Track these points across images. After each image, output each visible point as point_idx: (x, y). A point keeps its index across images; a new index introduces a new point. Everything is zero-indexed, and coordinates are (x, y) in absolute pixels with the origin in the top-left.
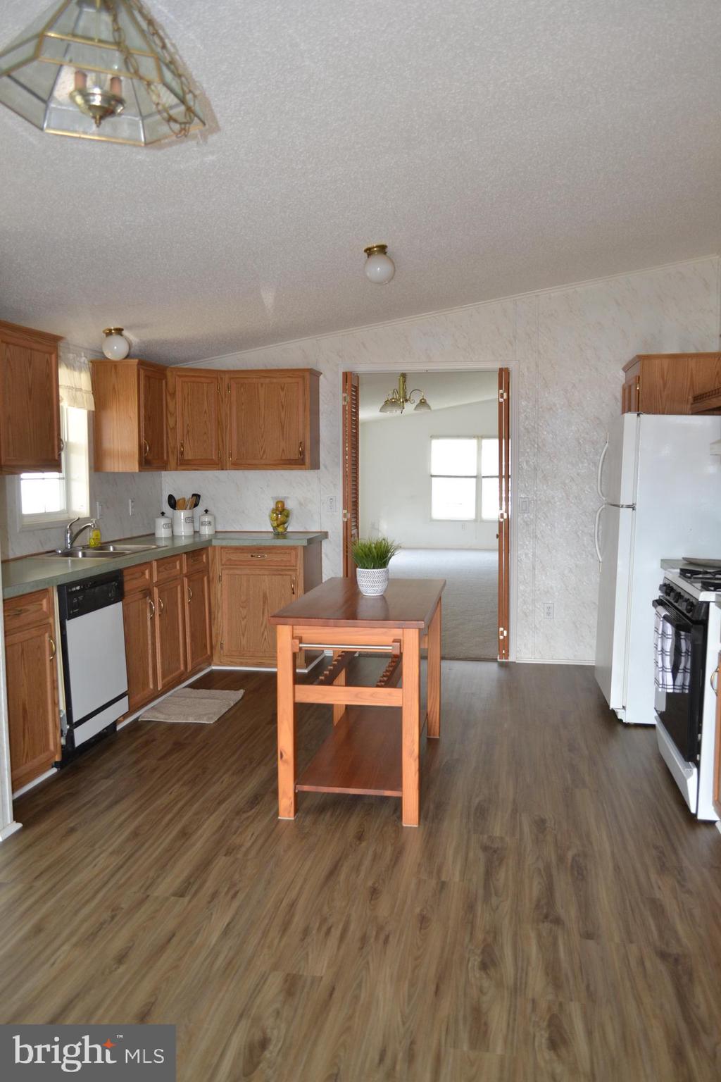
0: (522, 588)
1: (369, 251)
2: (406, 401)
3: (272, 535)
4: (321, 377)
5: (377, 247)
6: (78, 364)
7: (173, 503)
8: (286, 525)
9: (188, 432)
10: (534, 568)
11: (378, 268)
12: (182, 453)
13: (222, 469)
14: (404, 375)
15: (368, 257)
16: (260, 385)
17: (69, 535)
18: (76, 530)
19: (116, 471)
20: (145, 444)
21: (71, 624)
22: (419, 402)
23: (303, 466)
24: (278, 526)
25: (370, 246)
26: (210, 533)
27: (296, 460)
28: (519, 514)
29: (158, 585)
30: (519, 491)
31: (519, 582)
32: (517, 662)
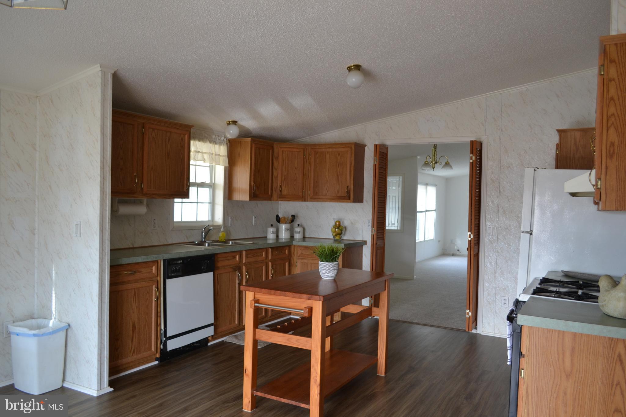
0: (487, 285)
1: (349, 69)
2: (436, 163)
3: (333, 241)
4: (366, 148)
5: (353, 66)
6: (218, 141)
7: (278, 220)
8: (341, 236)
9: (285, 179)
10: (495, 273)
11: (354, 79)
12: (281, 191)
13: (305, 201)
14: (435, 147)
15: (349, 72)
16: (327, 153)
17: (203, 233)
18: (206, 230)
19: (238, 200)
20: (253, 185)
22: (445, 164)
23: (349, 201)
24: (336, 235)
25: (348, 66)
26: (299, 238)
27: (345, 196)
28: (486, 236)
29: (246, 264)
30: (486, 220)
31: (485, 281)
32: (482, 334)
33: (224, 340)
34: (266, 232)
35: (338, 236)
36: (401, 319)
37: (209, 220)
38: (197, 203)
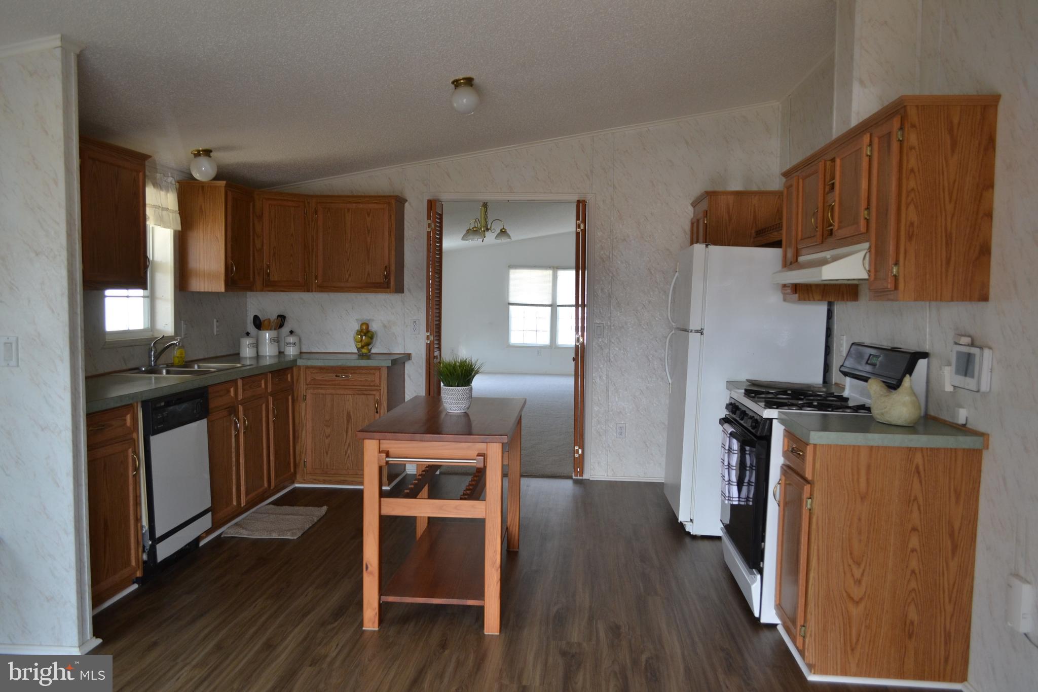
0: (596, 408)
1: (456, 83)
2: (488, 230)
3: (356, 356)
4: (407, 204)
5: (463, 79)
6: (164, 183)
7: (258, 323)
8: (370, 347)
9: (274, 254)
10: (608, 390)
11: (464, 100)
12: (268, 275)
13: (308, 291)
14: (485, 205)
15: (455, 89)
16: (346, 210)
17: (153, 352)
18: (160, 347)
19: (202, 290)
20: (232, 264)
21: (155, 440)
22: (499, 231)
23: (388, 290)
24: (362, 347)
25: (457, 78)
27: (381, 283)
28: (594, 339)
29: (243, 403)
30: (594, 316)
31: (593, 403)
32: (591, 479)
33: (221, 533)
34: (238, 345)
35: (365, 347)
37: (146, 327)
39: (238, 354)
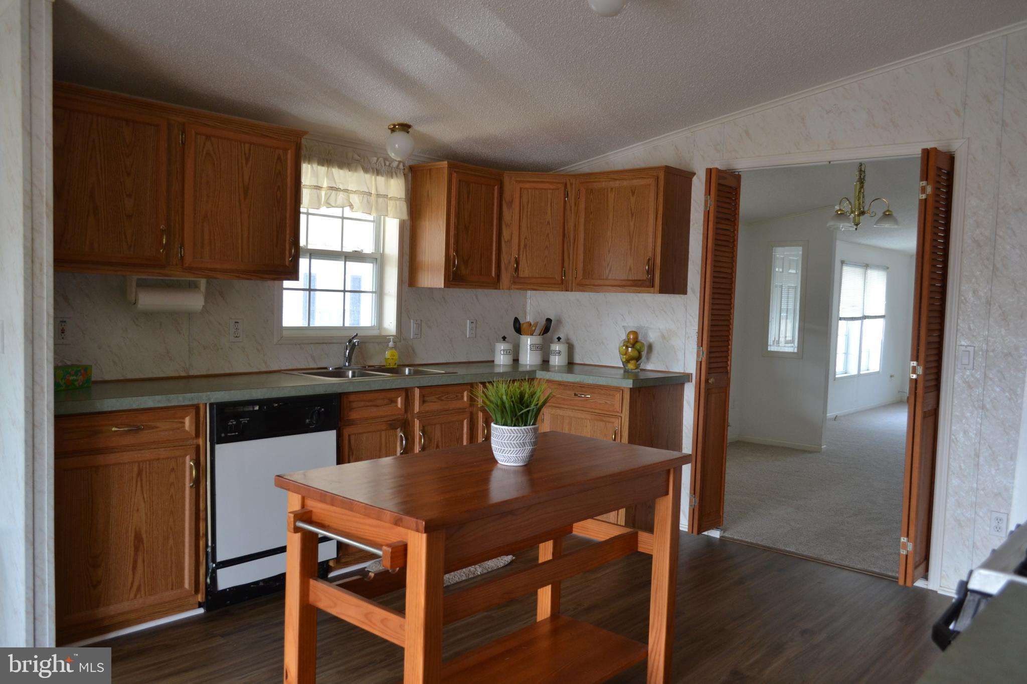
0: (955, 482)
2: (862, 213)
3: (622, 371)
4: (695, 179)
6: (384, 168)
7: (518, 327)
8: (639, 363)
9: (525, 246)
10: (977, 456)
12: (517, 270)
13: (567, 290)
14: (862, 179)
16: (609, 190)
17: (348, 351)
19: (429, 286)
20: (454, 255)
22: (882, 214)
23: (652, 289)
24: (628, 361)
26: (559, 364)
27: (643, 280)
28: (957, 370)
29: (420, 416)
30: (959, 334)
31: (950, 473)
32: (940, 592)
33: (366, 568)
34: (493, 351)
35: (633, 362)
36: (759, 543)
37: (373, 325)
38: (344, 291)
39: (493, 361)
